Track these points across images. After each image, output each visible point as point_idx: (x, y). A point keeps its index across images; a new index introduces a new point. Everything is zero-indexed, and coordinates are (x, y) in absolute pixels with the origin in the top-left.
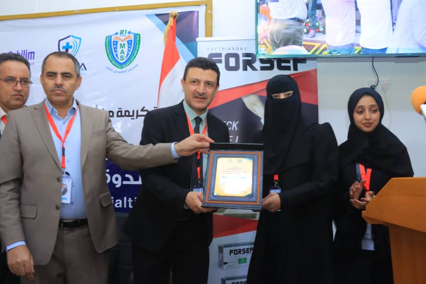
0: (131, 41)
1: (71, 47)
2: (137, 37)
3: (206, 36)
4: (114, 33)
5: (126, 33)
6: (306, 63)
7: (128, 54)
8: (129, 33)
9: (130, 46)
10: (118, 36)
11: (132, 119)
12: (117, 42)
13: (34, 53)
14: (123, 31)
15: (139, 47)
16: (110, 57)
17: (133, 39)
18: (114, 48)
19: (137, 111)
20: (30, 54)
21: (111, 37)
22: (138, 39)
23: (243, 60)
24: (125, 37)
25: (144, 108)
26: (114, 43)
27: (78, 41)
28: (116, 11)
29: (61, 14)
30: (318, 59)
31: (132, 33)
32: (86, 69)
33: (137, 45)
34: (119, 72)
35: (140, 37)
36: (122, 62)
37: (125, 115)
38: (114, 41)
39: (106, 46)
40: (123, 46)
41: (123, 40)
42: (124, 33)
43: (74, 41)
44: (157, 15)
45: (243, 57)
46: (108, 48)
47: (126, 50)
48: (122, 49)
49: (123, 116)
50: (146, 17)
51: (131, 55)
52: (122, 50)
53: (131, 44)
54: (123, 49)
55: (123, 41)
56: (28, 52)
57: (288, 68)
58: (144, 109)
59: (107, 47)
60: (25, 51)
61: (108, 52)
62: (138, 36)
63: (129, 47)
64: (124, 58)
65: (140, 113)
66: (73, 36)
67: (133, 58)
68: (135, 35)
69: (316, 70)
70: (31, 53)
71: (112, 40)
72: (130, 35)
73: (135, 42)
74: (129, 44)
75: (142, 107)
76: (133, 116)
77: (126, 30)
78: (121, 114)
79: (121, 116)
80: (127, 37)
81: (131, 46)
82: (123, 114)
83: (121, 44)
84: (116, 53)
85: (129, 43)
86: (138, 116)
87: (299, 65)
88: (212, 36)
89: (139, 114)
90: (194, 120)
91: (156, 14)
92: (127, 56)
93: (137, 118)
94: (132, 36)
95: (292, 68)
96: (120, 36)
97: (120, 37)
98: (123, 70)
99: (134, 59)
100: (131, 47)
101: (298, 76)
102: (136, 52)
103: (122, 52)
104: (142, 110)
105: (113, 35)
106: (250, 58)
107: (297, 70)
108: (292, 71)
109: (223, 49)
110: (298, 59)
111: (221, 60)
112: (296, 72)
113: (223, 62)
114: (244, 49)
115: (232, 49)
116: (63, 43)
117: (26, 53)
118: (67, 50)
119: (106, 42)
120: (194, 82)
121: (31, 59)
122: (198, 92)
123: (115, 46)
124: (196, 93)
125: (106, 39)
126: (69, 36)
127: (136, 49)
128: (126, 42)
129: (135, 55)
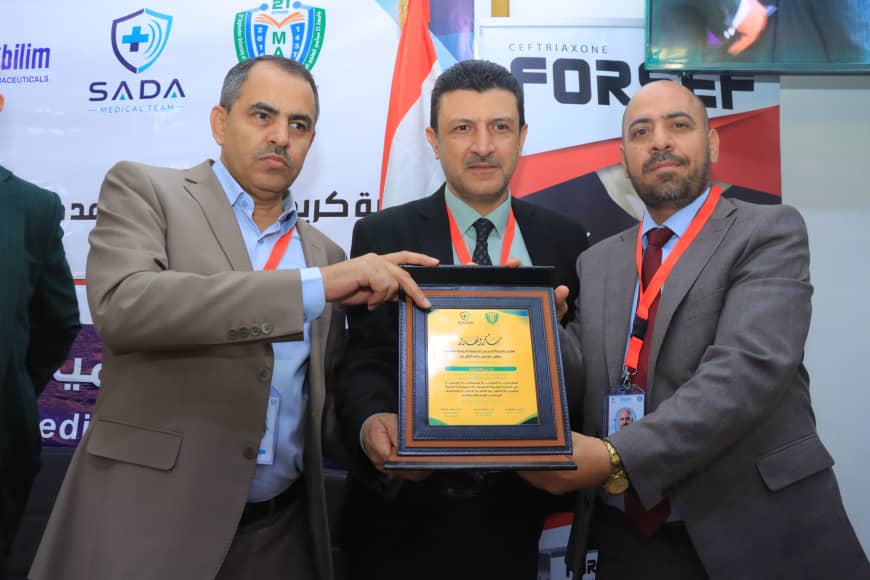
1: (145, 38)
2: (317, 17)
3: (495, 13)
4: (258, 5)
5: (288, 6)
6: (751, 88)
8: (297, 5)
9: (298, 38)
10: (268, 12)
12: (265, 28)
13: (48, 50)
14: (282, 1)
15: (322, 41)
17: (306, 22)
18: (258, 44)
19: (317, 203)
20: (38, 54)
21: (250, 14)
22: (319, 20)
24: (287, 15)
25: (334, 194)
26: (256, 31)
27: (163, 23)
30: (782, 78)
31: (305, 7)
32: (183, 95)
33: (316, 36)
35: (323, 16)
38: (256, 27)
39: (236, 37)
40: (279, 38)
41: (279, 22)
42: (284, 6)
43: (154, 25)
45: (598, 68)
46: (241, 46)
47: (287, 48)
48: (277, 45)
51: (302, 59)
52: (279, 49)
53: (301, 33)
54: (281, 45)
55: (279, 25)
56: (32, 48)
57: (709, 102)
58: (335, 198)
59: (240, 40)
60: (23, 45)
61: (243, 53)
62: (319, 13)
63: (295, 41)
65: (324, 208)
66: (149, 12)
68: (312, 12)
69: (776, 109)
70: (41, 51)
71: (253, 23)
72: (299, 10)
73: (312, 28)
74: (295, 33)
75: (329, 194)
76: (306, 214)
81: (301, 38)
83: (275, 34)
85: (297, 30)
86: (318, 215)
87: (735, 94)
88: (508, 15)
89: (321, 210)
90: (473, 229)
93: (316, 220)
94: (305, 13)
95: (719, 102)
96: (273, 13)
97: (275, 17)
100: (300, 42)
101: (731, 124)
102: (314, 54)
103: (279, 53)
104: (330, 200)
105: (255, 10)
106: (616, 74)
107: (731, 107)
108: (718, 111)
109: (548, 47)
110: (733, 78)
111: (544, 75)
112: (728, 112)
113: (548, 80)
114: (600, 51)
115: (570, 48)
116: (124, 29)
117: (29, 51)
118: (134, 48)
119: (236, 26)
120: (463, 128)
121: (40, 66)
122: (476, 153)
123: (260, 39)
124: (469, 155)
125: (236, 21)
126: (141, 12)
127: (313, 47)
128: (287, 29)
129: (311, 62)
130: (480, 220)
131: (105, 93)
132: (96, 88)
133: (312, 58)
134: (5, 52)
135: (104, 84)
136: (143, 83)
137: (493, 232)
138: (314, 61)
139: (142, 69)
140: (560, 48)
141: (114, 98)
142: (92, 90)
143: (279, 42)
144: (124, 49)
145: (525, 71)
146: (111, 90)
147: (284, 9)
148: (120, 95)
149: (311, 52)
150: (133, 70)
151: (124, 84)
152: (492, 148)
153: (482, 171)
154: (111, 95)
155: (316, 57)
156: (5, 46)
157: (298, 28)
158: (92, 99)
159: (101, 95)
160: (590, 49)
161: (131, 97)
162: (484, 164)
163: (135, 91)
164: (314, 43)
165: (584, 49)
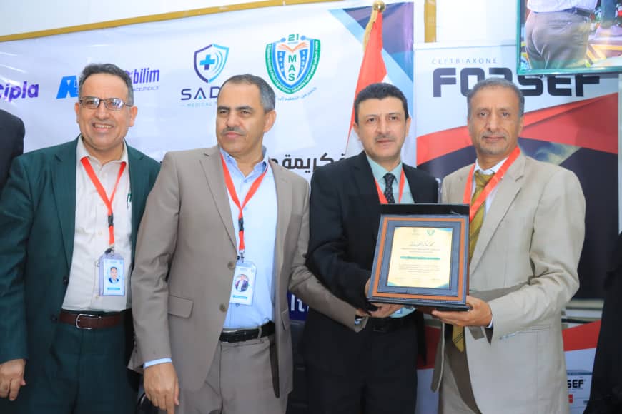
0: (306, 51)
1: (213, 62)
2: (315, 44)
3: (426, 40)
4: (280, 39)
5: (297, 39)
6: (598, 82)
7: (301, 71)
8: (303, 38)
9: (304, 58)
10: (286, 43)
11: (306, 172)
12: (284, 53)
13: (158, 71)
14: (294, 35)
15: (318, 60)
16: (273, 77)
17: (309, 48)
18: (280, 62)
19: (315, 160)
20: (153, 74)
22: (317, 47)
24: (297, 44)
25: (326, 155)
26: (278, 54)
27: (224, 52)
28: (282, 5)
29: (200, 13)
31: (308, 39)
34: (287, 99)
35: (319, 44)
36: (291, 83)
37: (296, 166)
38: (279, 52)
39: (267, 59)
40: (292, 59)
41: (292, 49)
42: (295, 38)
44: (347, 10)
45: (490, 73)
46: (269, 64)
47: (297, 65)
48: (291, 63)
49: (293, 168)
50: (329, 13)
51: (306, 72)
52: (292, 66)
53: (306, 55)
54: (294, 63)
55: (292, 51)
56: (150, 71)
57: (567, 92)
58: (326, 157)
59: (269, 61)
61: (270, 68)
62: (317, 42)
63: (302, 61)
64: (295, 77)
65: (319, 163)
66: (215, 46)
67: (308, 78)
68: (312, 42)
69: (616, 96)
70: (155, 72)
71: (277, 50)
72: (305, 41)
73: (312, 53)
74: (302, 56)
75: (322, 155)
76: (308, 167)
77: (298, 35)
78: (290, 164)
79: (290, 167)
80: (300, 45)
81: (306, 58)
82: (293, 164)
83: (290, 56)
84: (282, 70)
87: (586, 87)
88: (435, 41)
90: (384, 179)
91: (345, 10)
92: (299, 74)
94: (308, 43)
95: (574, 92)
96: (289, 43)
97: (289, 46)
98: (293, 95)
99: (310, 78)
100: (305, 61)
101: (583, 107)
102: (313, 68)
103: (292, 68)
104: (323, 159)
105: (278, 42)
107: (582, 95)
108: (574, 98)
109: (458, 61)
110: (584, 76)
111: (455, 79)
112: (580, 99)
113: (457, 82)
114: (492, 62)
115: (472, 61)
116: (201, 57)
117: (148, 72)
118: (207, 67)
119: (266, 53)
120: (372, 120)
121: (154, 80)
122: (380, 133)
123: (281, 60)
125: (267, 49)
126: (210, 46)
127: (313, 63)
128: (297, 53)
129: (312, 73)
130: (388, 174)
131: (190, 95)
132: (185, 92)
133: (312, 70)
134: (135, 73)
135: (189, 89)
136: (212, 88)
137: (394, 181)
138: (314, 72)
139: (211, 80)
140: (465, 61)
141: (195, 98)
142: (183, 94)
143: (292, 61)
144: (201, 68)
145: (442, 76)
146: (193, 93)
147: (296, 41)
148: (198, 97)
149: (312, 67)
150: (206, 81)
151: (201, 89)
152: (389, 130)
153: (383, 144)
154: (193, 96)
155: (315, 70)
156: (136, 70)
157: (304, 53)
158: (183, 99)
159: (188, 97)
160: (485, 61)
161: (205, 97)
162: (384, 140)
163: (207, 93)
164: (314, 61)
165: (481, 61)
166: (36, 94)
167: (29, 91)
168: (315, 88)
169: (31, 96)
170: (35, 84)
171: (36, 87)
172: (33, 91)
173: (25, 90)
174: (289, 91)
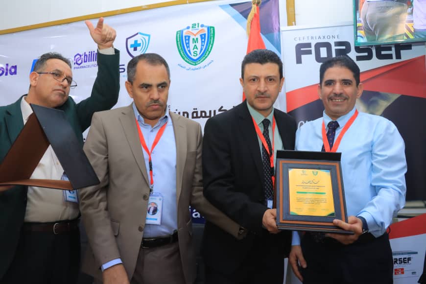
0: (205, 35)
1: (139, 45)
2: (211, 30)
3: (289, 24)
4: (186, 27)
6: (411, 49)
7: (201, 49)
8: (202, 26)
9: (203, 40)
10: (190, 30)
12: (189, 37)
14: (195, 24)
15: (214, 40)
16: (182, 53)
17: (207, 33)
18: (187, 44)
19: (215, 111)
21: (182, 31)
22: (212, 32)
23: (336, 50)
24: (198, 31)
25: (222, 107)
27: (147, 38)
28: (186, 3)
29: (128, 11)
31: (206, 27)
33: (211, 38)
34: (192, 69)
35: (214, 30)
36: (195, 58)
37: (201, 116)
38: (185, 37)
39: (177, 42)
40: (195, 41)
41: (195, 34)
42: (197, 26)
43: (142, 38)
44: (232, 5)
45: (335, 46)
46: (179, 45)
47: (199, 45)
48: (194, 44)
49: (199, 117)
50: (220, 8)
51: (205, 51)
52: (195, 45)
53: (205, 38)
54: (196, 44)
55: (195, 35)
57: (390, 57)
58: (222, 109)
59: (179, 42)
60: (92, 52)
61: (180, 48)
62: (212, 28)
63: (202, 42)
64: (198, 53)
66: (141, 34)
67: (207, 54)
68: (209, 28)
69: (424, 57)
71: (184, 35)
72: (203, 28)
73: (209, 36)
74: (202, 38)
75: (219, 108)
77: (198, 24)
78: (197, 115)
79: (197, 117)
80: (200, 31)
81: (205, 40)
82: (199, 115)
83: (193, 39)
84: (188, 49)
87: (402, 52)
88: (295, 25)
90: (262, 124)
91: (230, 5)
92: (201, 51)
94: (206, 29)
95: (394, 56)
96: (192, 30)
97: (193, 32)
98: (197, 66)
99: (208, 54)
100: (204, 42)
101: (401, 66)
102: (210, 47)
103: (195, 47)
105: (185, 29)
106: (344, 47)
107: (400, 58)
108: (395, 60)
109: (312, 38)
110: (401, 45)
111: (311, 51)
112: (399, 61)
113: (312, 53)
114: (336, 37)
115: (322, 37)
116: (131, 42)
117: (94, 54)
118: (135, 49)
119: (177, 37)
120: (254, 80)
122: (259, 91)
123: (187, 41)
124: (257, 92)
125: (177, 35)
126: (137, 34)
127: (210, 44)
128: (198, 37)
129: (209, 50)
130: (265, 120)
131: (124, 69)
134: (85, 55)
135: (124, 65)
138: (211, 50)
140: (317, 38)
143: (195, 43)
144: (131, 50)
145: (302, 49)
147: (197, 28)
152: (266, 89)
153: (262, 99)
155: (212, 48)
156: (85, 53)
157: (203, 36)
160: (331, 37)
162: (263, 96)
164: (210, 42)
165: (329, 37)
166: (15, 73)
167: (10, 70)
168: (212, 61)
169: (12, 74)
170: (14, 65)
171: (15, 67)
172: (13, 70)
173: (7, 69)
174: (194, 64)
